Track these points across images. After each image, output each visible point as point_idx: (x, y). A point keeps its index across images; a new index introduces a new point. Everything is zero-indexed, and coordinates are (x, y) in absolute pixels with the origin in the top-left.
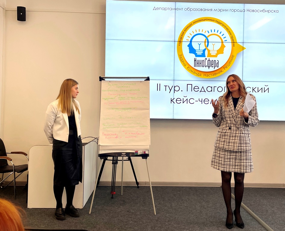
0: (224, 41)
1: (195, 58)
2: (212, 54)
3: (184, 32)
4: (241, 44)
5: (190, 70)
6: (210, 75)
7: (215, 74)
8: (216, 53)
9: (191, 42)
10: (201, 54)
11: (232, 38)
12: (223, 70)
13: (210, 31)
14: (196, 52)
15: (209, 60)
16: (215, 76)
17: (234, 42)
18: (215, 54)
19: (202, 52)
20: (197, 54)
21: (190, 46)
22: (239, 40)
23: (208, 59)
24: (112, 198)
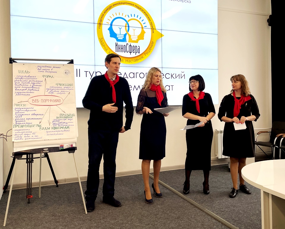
0: (144, 27)
2: (133, 40)
3: (104, 14)
4: (160, 31)
6: (132, 61)
7: (137, 60)
8: (137, 38)
9: (111, 25)
10: (122, 39)
11: (151, 24)
12: (144, 56)
13: (130, 16)
14: (117, 37)
15: (130, 46)
16: (136, 62)
17: (153, 29)
18: (136, 40)
19: (123, 37)
20: (119, 38)
21: (111, 29)
22: (157, 26)
24: (28, 203)
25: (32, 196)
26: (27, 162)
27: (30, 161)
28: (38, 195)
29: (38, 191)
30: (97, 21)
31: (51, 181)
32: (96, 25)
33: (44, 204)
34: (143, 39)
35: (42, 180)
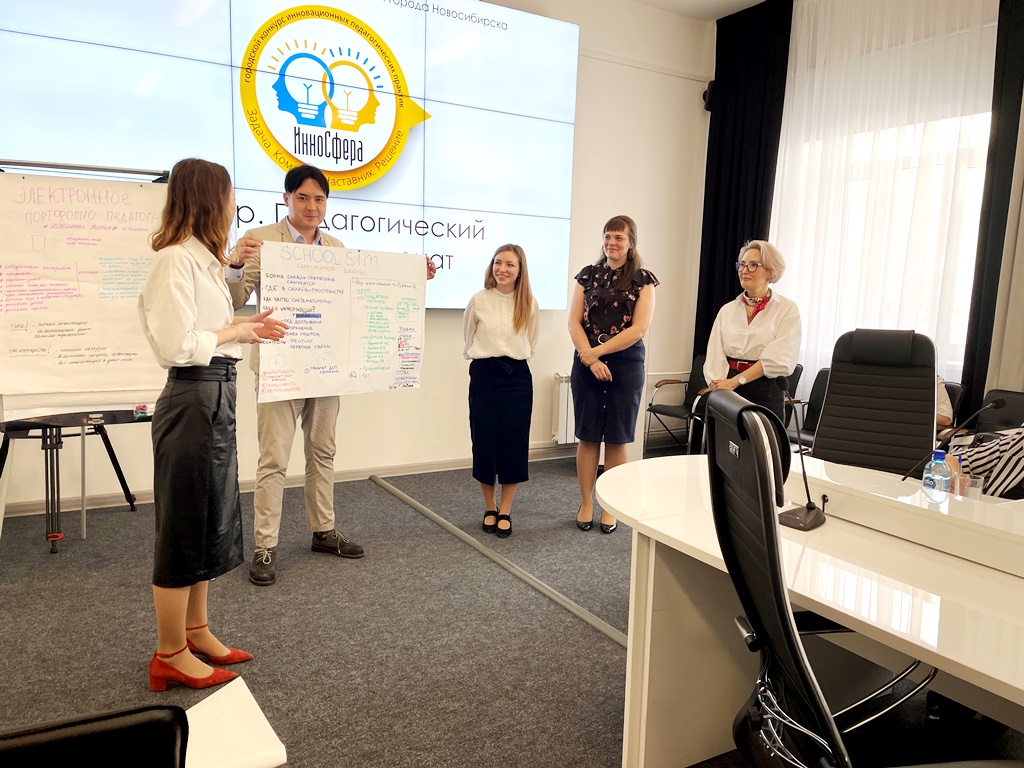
0: (375, 88)
1: (298, 126)
2: (343, 121)
3: (260, 40)
4: (420, 104)
5: (282, 160)
6: (340, 182)
7: (354, 180)
8: (356, 119)
9: (282, 75)
10: (313, 117)
11: (396, 81)
12: (374, 169)
13: (336, 52)
14: (300, 110)
15: (337, 138)
16: (353, 186)
17: (401, 95)
18: (353, 123)
19: (317, 113)
20: (303, 115)
21: (280, 87)
22: (414, 89)
23: (333, 135)
24: (52, 552)
25: (61, 535)
26: (44, 447)
27: (52, 444)
28: (78, 530)
29: (79, 521)
30: (239, 61)
31: (116, 496)
32: (238, 73)
33: (97, 555)
34: (373, 122)
35: (88, 494)
